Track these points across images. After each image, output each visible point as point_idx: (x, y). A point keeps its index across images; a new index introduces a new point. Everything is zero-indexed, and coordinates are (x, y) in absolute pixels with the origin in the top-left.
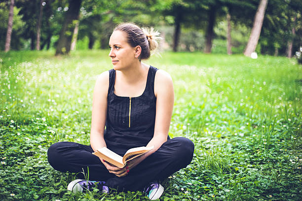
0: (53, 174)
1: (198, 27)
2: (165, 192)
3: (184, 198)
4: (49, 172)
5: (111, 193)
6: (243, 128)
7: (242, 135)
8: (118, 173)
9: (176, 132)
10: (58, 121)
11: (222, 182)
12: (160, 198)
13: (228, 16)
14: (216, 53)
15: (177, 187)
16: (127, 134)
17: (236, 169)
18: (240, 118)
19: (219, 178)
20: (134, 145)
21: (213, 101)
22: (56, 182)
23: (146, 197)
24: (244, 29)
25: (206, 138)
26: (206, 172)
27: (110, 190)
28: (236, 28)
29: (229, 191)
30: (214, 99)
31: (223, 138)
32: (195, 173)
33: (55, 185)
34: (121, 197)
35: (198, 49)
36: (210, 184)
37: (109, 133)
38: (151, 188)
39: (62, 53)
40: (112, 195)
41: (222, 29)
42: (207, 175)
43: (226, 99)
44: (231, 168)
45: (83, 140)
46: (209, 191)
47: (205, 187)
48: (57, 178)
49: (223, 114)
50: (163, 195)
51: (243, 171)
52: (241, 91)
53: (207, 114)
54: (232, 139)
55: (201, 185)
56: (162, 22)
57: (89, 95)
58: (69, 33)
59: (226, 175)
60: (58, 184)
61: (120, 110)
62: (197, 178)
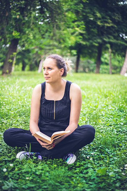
0: (6, 148)
1: (91, 57)
2: (77, 159)
3: (89, 163)
4: (4, 147)
5: (44, 160)
6: (122, 119)
7: (122, 124)
8: (48, 147)
9: (81, 122)
10: (7, 115)
11: (112, 153)
12: (74, 163)
13: (110, 50)
14: (102, 73)
15: (84, 156)
16: (53, 123)
17: (120, 145)
18: (121, 113)
19: (110, 150)
20: (57, 130)
21: (103, 103)
22: (9, 153)
23: (65, 162)
24: (120, 58)
25: (100, 126)
26: (102, 147)
27: (42, 158)
28: (114, 58)
29: (117, 158)
30: (103, 102)
31: (110, 126)
32: (95, 148)
33: (8, 155)
34: (49, 162)
35: (91, 71)
36: (104, 154)
37: (41, 122)
38: (68, 157)
39: (6, 73)
40: (44, 161)
41: (106, 58)
42: (102, 149)
43: (111, 102)
44: (117, 144)
45: (24, 127)
46: (104, 158)
47: (101, 156)
48: (9, 151)
49: (109, 111)
50: (76, 161)
51: (124, 146)
52: (120, 97)
53: (100, 111)
54: (116, 126)
55: (99, 155)
56: (69, 54)
57: (25, 99)
58: (11, 61)
59: (114, 149)
60: (10, 154)
61: (49, 109)
62: (96, 150)
